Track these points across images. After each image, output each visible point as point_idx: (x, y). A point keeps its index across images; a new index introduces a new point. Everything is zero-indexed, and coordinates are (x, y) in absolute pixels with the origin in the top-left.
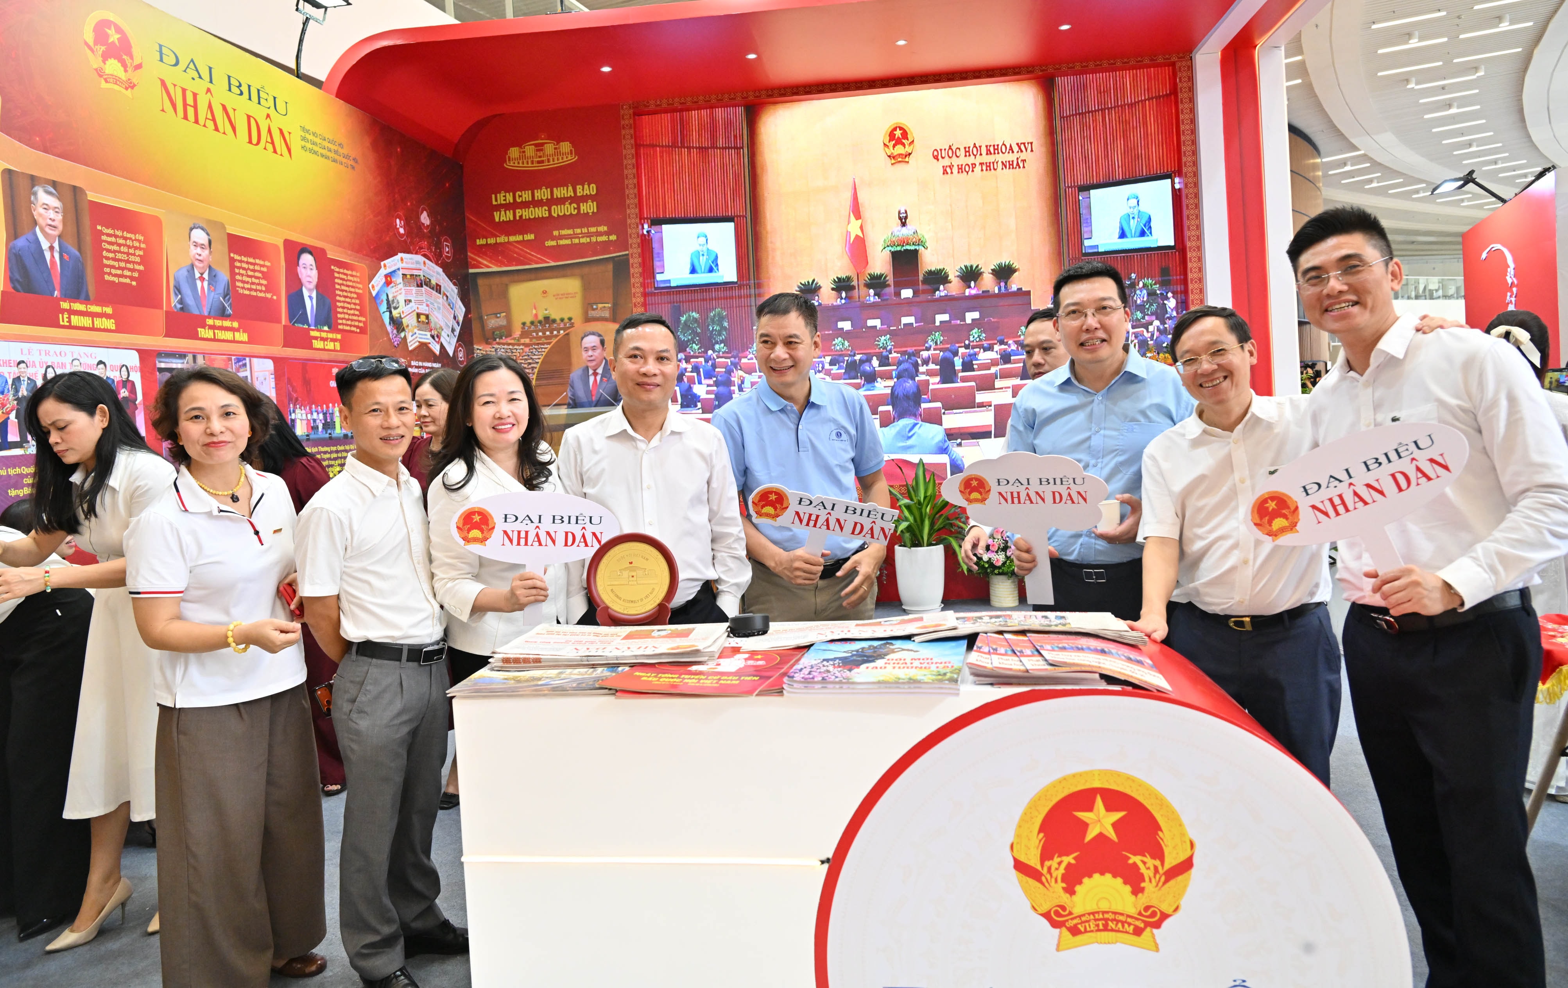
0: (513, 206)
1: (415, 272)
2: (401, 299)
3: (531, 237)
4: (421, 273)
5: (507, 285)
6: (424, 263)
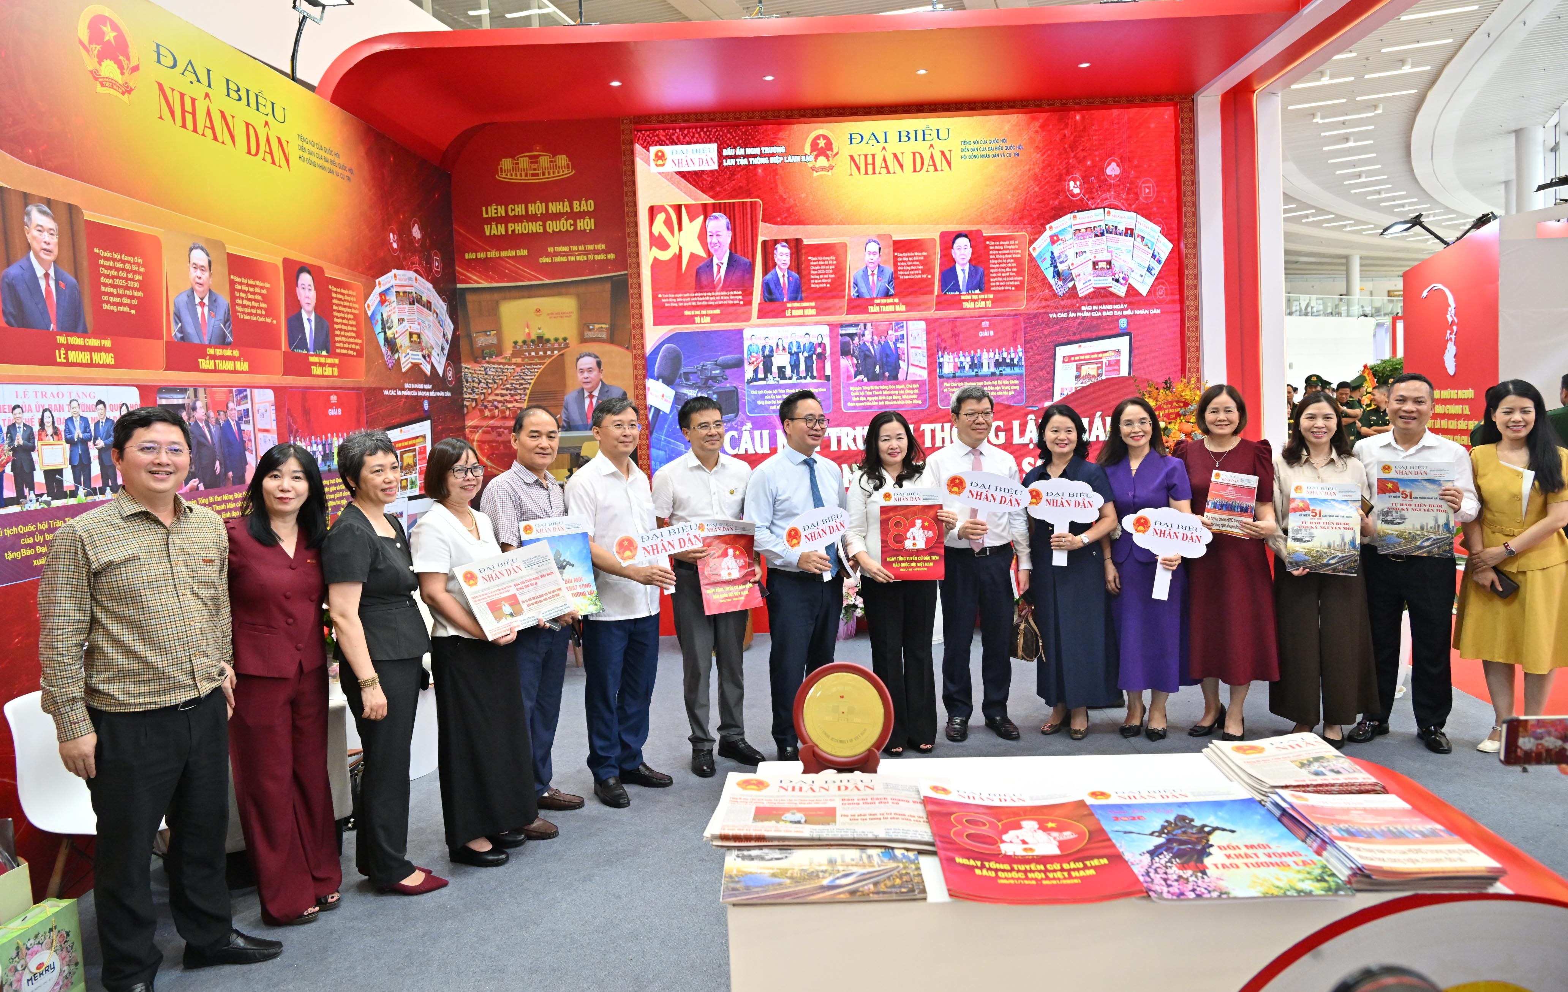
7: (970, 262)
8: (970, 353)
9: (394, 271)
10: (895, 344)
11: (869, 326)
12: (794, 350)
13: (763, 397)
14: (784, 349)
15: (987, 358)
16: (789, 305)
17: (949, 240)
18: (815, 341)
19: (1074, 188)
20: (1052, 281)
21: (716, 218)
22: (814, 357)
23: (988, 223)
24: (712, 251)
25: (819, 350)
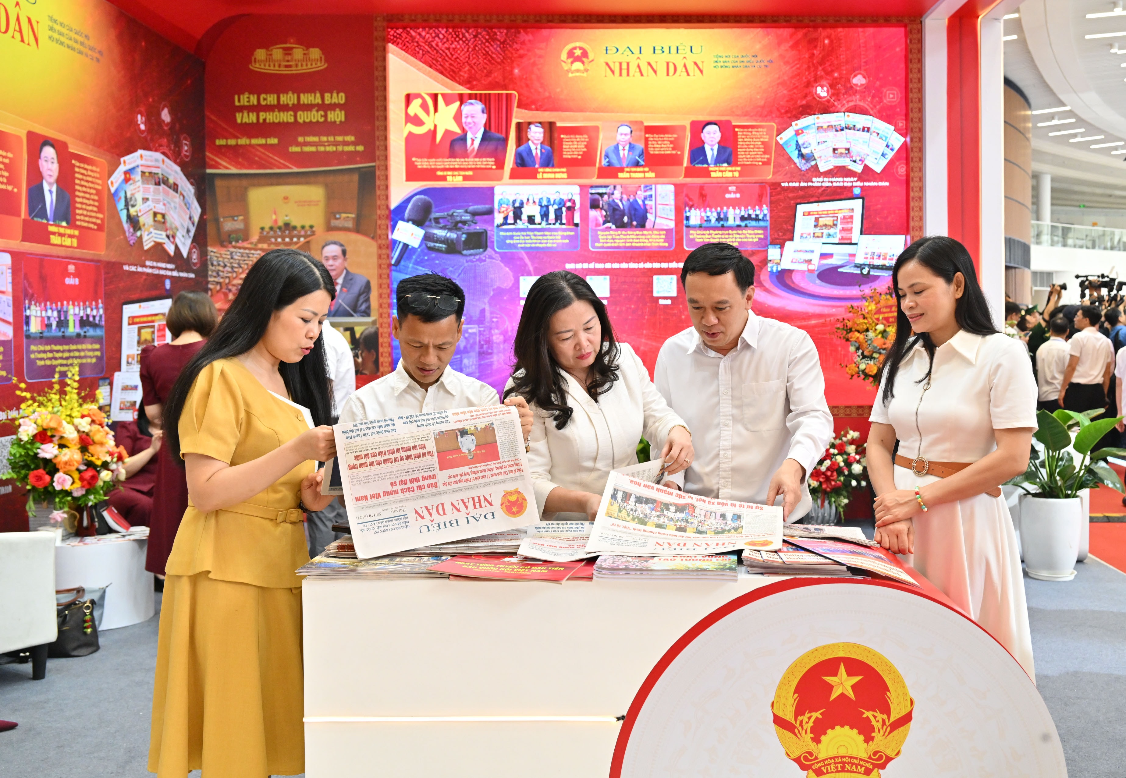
0: (258, 108)
1: (154, 170)
2: (139, 197)
3: (274, 141)
4: (159, 171)
5: (246, 189)
6: (163, 161)
7: (719, 143)
8: (716, 210)
9: (140, 152)
10: (643, 202)
11: (618, 187)
12: (545, 203)
13: (511, 237)
14: (534, 202)
15: (733, 215)
16: (541, 170)
17: (698, 127)
18: (565, 198)
19: (822, 92)
20: (796, 160)
21: (471, 104)
22: (564, 209)
23: (738, 115)
24: (466, 128)
25: (569, 204)
